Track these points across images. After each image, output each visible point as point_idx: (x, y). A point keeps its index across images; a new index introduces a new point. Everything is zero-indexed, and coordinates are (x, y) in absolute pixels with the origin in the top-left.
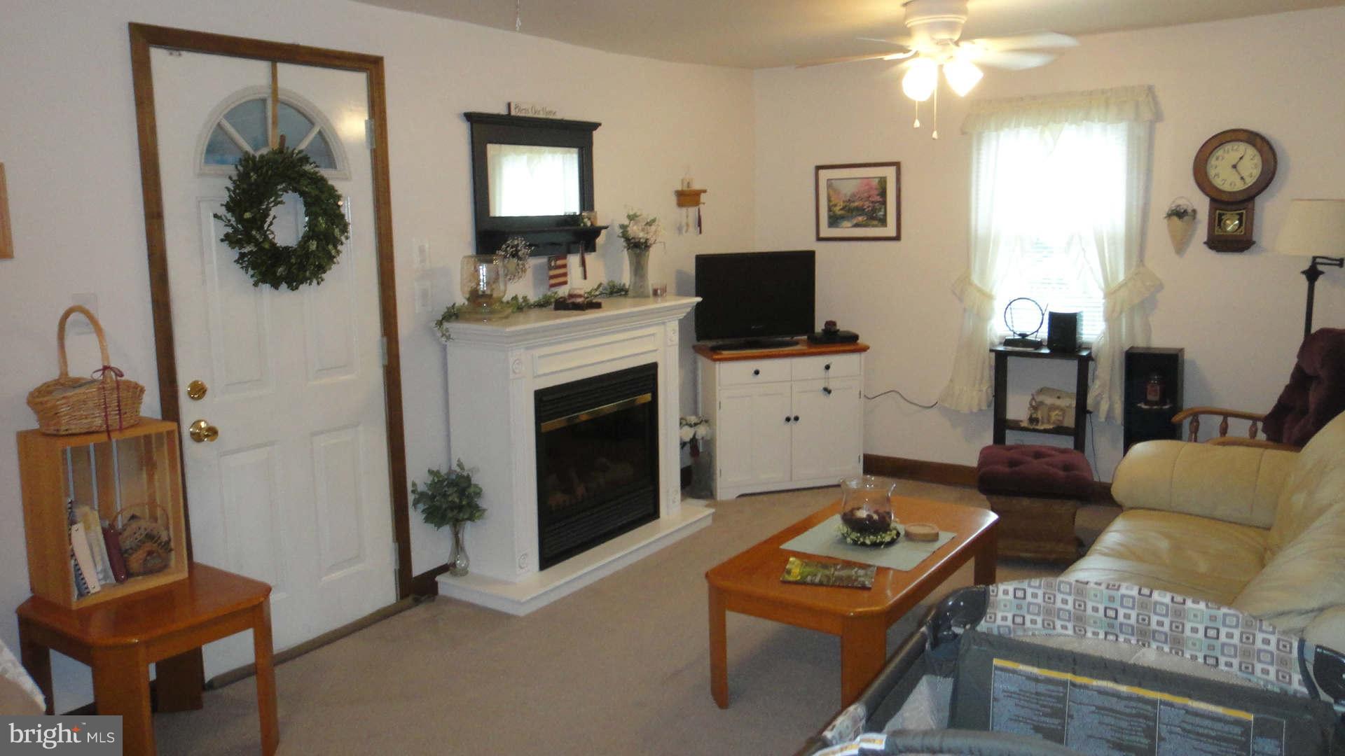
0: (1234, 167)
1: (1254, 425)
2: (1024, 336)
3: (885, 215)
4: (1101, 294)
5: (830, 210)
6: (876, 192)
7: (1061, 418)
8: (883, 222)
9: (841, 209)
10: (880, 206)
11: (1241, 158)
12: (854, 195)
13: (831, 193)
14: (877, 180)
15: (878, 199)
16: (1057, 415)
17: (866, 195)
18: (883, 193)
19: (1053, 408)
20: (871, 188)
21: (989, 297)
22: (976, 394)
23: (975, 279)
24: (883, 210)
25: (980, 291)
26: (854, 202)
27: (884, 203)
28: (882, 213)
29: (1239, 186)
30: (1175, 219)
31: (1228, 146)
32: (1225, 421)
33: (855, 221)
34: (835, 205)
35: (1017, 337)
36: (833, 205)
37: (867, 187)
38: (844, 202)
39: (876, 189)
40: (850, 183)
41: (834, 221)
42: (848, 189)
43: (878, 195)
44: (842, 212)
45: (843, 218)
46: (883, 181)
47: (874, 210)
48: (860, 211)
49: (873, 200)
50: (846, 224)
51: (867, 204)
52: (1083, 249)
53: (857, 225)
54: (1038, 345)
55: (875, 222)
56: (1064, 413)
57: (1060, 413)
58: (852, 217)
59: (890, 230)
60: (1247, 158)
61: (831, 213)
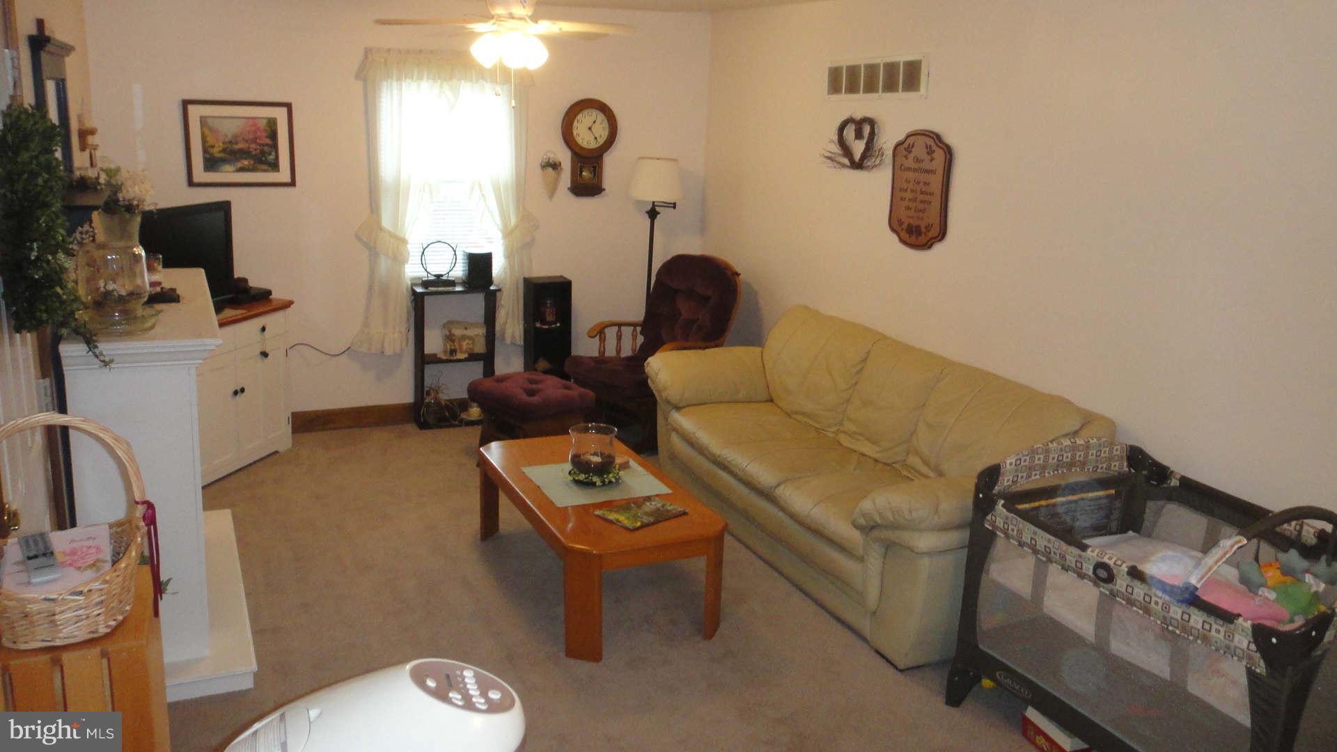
0: (590, 128)
1: (635, 330)
2: (438, 276)
3: (277, 157)
4: (500, 235)
5: (205, 151)
6: (264, 134)
7: (471, 346)
8: (275, 166)
9: (220, 152)
10: (270, 149)
11: (594, 122)
12: (235, 136)
13: (207, 132)
14: (265, 122)
15: (268, 141)
16: (468, 344)
17: (251, 136)
18: (273, 135)
19: (464, 337)
20: (258, 129)
21: (404, 241)
22: (397, 337)
23: (386, 223)
24: (273, 153)
25: (392, 235)
26: (237, 143)
27: (275, 146)
28: (272, 157)
29: (593, 145)
30: (550, 169)
31: (586, 112)
32: (619, 330)
33: (239, 165)
34: (213, 147)
35: (433, 278)
36: (209, 147)
37: (253, 128)
38: (223, 143)
39: (265, 130)
40: (231, 122)
41: (211, 163)
42: (229, 129)
43: (267, 137)
44: (222, 155)
45: (223, 161)
46: (272, 123)
47: (263, 153)
48: (245, 154)
49: (261, 142)
50: (228, 167)
51: (253, 146)
52: (483, 195)
53: (242, 170)
54: (452, 283)
55: (265, 167)
56: (474, 341)
57: (470, 342)
58: (238, 160)
59: (284, 175)
60: (598, 121)
61: (208, 156)
